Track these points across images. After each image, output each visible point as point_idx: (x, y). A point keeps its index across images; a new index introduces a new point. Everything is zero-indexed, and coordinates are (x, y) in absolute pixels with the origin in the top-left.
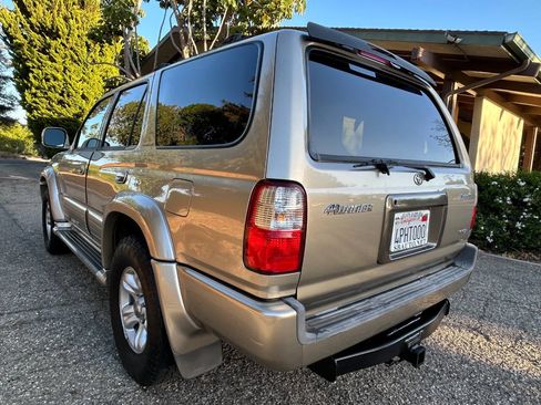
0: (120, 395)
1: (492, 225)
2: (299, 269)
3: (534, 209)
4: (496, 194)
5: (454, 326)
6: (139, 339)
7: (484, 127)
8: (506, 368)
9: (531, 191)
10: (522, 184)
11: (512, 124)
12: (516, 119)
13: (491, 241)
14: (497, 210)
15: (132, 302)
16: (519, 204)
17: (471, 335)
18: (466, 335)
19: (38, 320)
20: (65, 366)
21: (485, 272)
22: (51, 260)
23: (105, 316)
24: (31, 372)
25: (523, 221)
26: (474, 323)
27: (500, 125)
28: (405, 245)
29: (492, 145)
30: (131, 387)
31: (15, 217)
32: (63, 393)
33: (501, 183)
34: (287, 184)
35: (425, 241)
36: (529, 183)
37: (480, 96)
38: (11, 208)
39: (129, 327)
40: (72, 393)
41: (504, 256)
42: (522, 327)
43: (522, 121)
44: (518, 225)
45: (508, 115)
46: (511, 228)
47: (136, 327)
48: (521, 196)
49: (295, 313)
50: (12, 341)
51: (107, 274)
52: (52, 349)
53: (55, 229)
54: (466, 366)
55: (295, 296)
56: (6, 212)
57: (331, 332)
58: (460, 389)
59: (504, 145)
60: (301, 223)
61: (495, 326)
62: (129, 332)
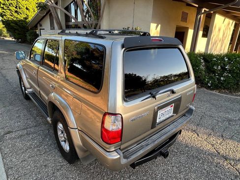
0: (62, 166)
1: (211, 78)
2: (121, 141)
3: (230, 71)
4: (214, 65)
5: (187, 130)
6: (66, 147)
7: (215, 27)
8: (202, 149)
9: (230, 63)
10: (226, 60)
11: (229, 24)
12: (231, 21)
13: (210, 85)
14: (214, 72)
15: (62, 133)
16: (223, 69)
17: (192, 134)
18: (190, 134)
19: (27, 134)
20: (40, 155)
21: (204, 102)
22: (26, 102)
23: (52, 131)
24: (29, 158)
25: (224, 77)
26: (194, 128)
27: (223, 25)
28: (163, 118)
29: (218, 36)
30: (65, 163)
31: (7, 78)
32: (41, 166)
33: (217, 59)
34: (115, 114)
35: (172, 114)
36: (229, 59)
37: (215, 13)
38: (4, 72)
39: (62, 141)
40: (45, 166)
41: (214, 92)
42: (212, 129)
43: (234, 22)
44: (222, 78)
45: (227, 20)
46: (219, 79)
47: (65, 141)
48: (225, 65)
49: (119, 156)
50: (19, 144)
51: (51, 120)
52: (35, 148)
53: (26, 91)
54: (187, 148)
55: (120, 149)
56: (2, 75)
57: (133, 157)
58: (183, 158)
59: (224, 34)
60: (121, 128)
61: (202, 129)
62: (63, 143)
